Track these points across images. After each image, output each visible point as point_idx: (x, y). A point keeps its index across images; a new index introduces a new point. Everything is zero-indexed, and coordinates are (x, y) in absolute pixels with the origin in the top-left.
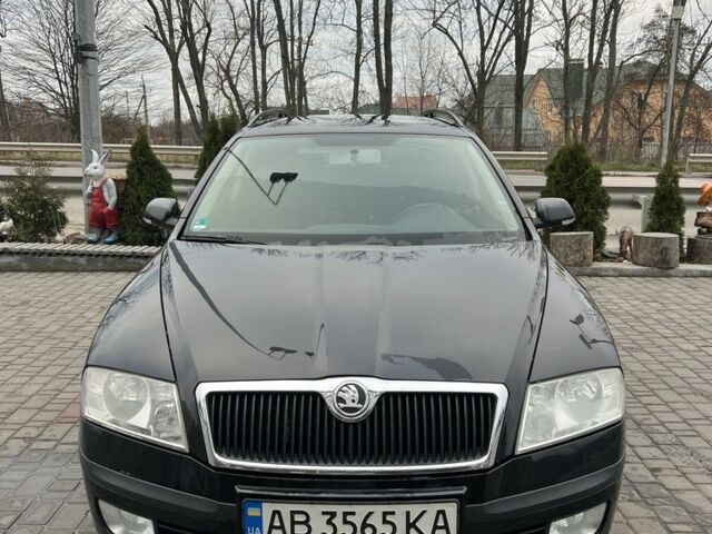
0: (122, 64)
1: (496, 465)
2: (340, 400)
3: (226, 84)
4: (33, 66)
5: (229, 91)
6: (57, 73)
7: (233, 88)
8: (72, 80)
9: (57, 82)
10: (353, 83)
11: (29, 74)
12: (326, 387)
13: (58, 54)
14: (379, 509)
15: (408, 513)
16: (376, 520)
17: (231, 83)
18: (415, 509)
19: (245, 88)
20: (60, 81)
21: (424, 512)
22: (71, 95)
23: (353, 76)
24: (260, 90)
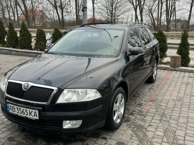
0: (124, 10)
1: (49, 105)
2: (24, 86)
3: (150, 14)
4: (102, 11)
5: (151, 16)
6: (108, 13)
7: (152, 15)
8: (111, 14)
9: (107, 15)
10: (189, 12)
11: (101, 13)
12: (23, 83)
13: (108, 8)
14: (25, 109)
15: (29, 111)
16: (24, 111)
17: (151, 14)
18: (31, 110)
19: (155, 15)
20: (108, 15)
21: (32, 111)
22: (110, 19)
23: (190, 10)
24: (159, 15)
